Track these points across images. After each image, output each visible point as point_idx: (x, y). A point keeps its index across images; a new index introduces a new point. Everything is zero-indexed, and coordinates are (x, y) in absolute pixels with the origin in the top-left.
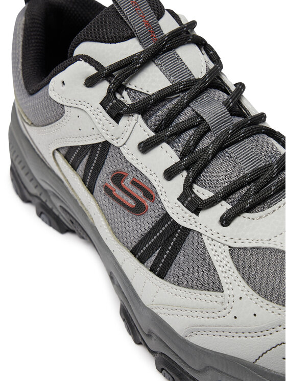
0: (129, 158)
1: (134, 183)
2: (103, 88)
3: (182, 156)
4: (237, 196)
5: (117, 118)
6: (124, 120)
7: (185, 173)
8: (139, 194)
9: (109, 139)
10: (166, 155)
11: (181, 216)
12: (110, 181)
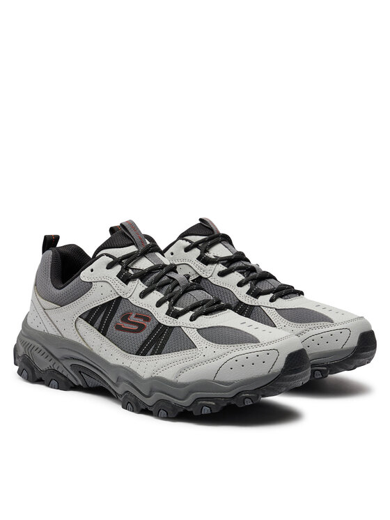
0: (134, 303)
1: (136, 316)
2: (118, 268)
3: (165, 295)
4: (197, 310)
5: (126, 283)
6: (130, 283)
7: (168, 302)
8: (141, 321)
9: (121, 294)
10: (156, 296)
11: (169, 321)
12: (120, 321)
